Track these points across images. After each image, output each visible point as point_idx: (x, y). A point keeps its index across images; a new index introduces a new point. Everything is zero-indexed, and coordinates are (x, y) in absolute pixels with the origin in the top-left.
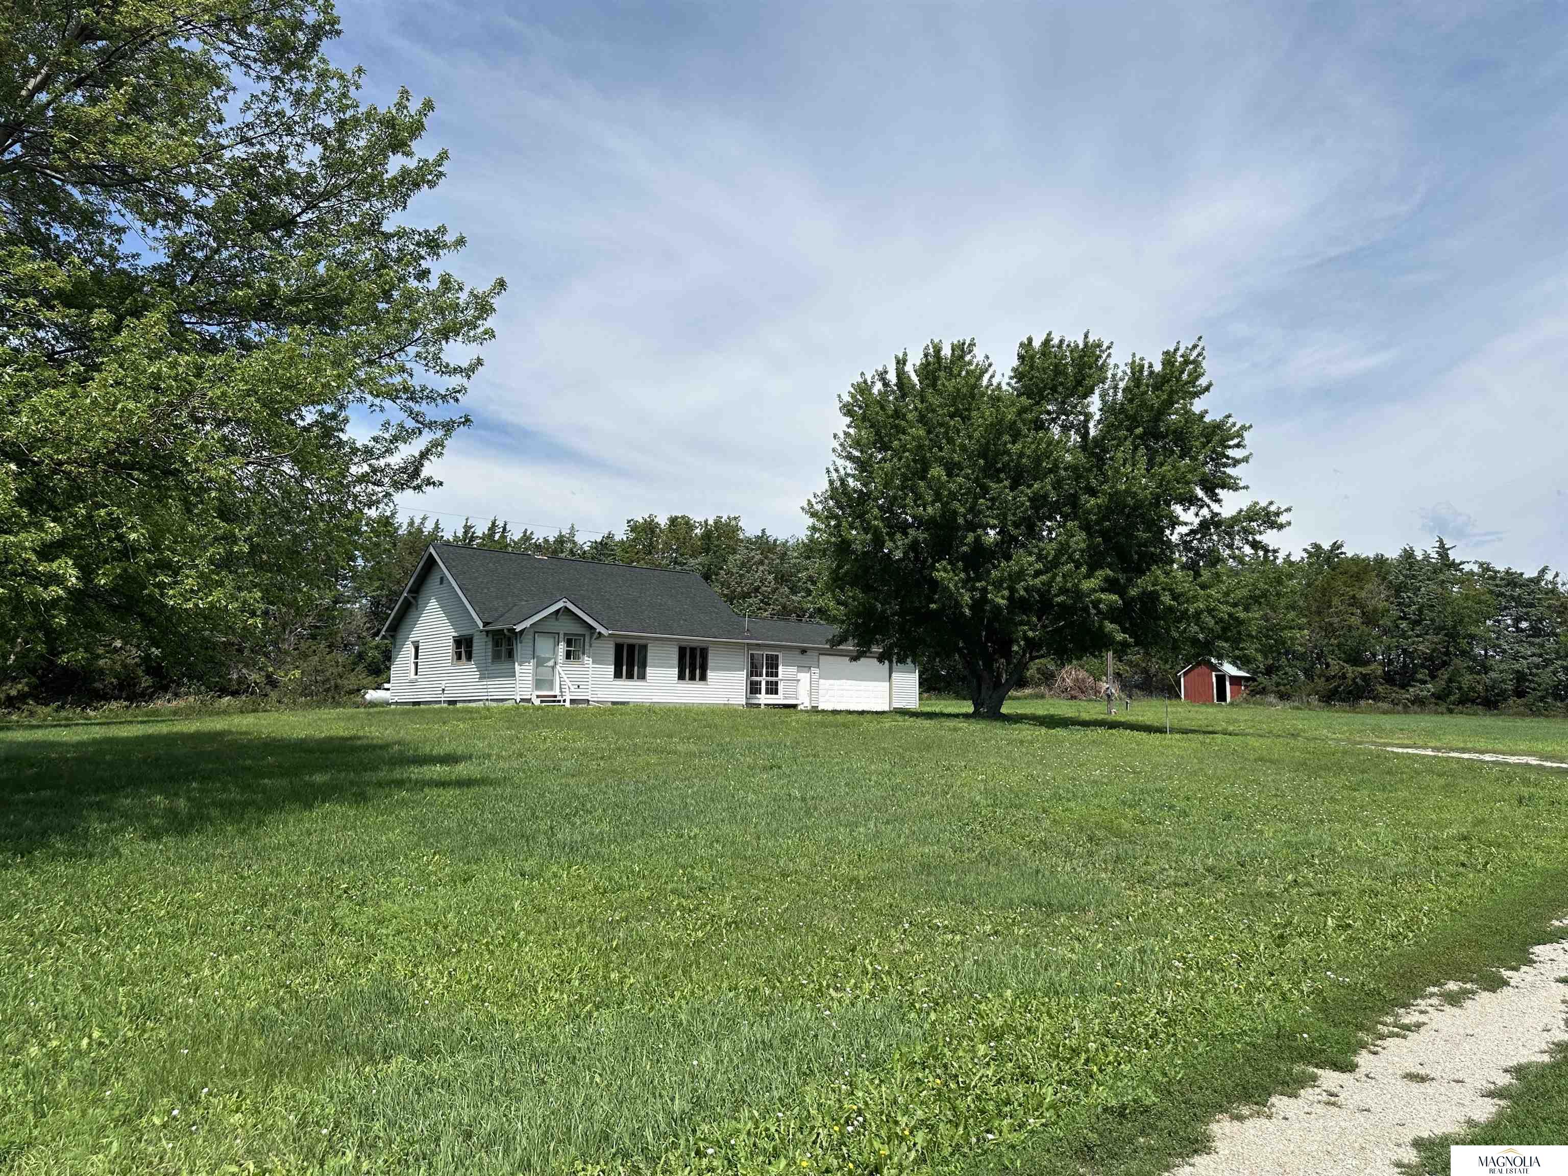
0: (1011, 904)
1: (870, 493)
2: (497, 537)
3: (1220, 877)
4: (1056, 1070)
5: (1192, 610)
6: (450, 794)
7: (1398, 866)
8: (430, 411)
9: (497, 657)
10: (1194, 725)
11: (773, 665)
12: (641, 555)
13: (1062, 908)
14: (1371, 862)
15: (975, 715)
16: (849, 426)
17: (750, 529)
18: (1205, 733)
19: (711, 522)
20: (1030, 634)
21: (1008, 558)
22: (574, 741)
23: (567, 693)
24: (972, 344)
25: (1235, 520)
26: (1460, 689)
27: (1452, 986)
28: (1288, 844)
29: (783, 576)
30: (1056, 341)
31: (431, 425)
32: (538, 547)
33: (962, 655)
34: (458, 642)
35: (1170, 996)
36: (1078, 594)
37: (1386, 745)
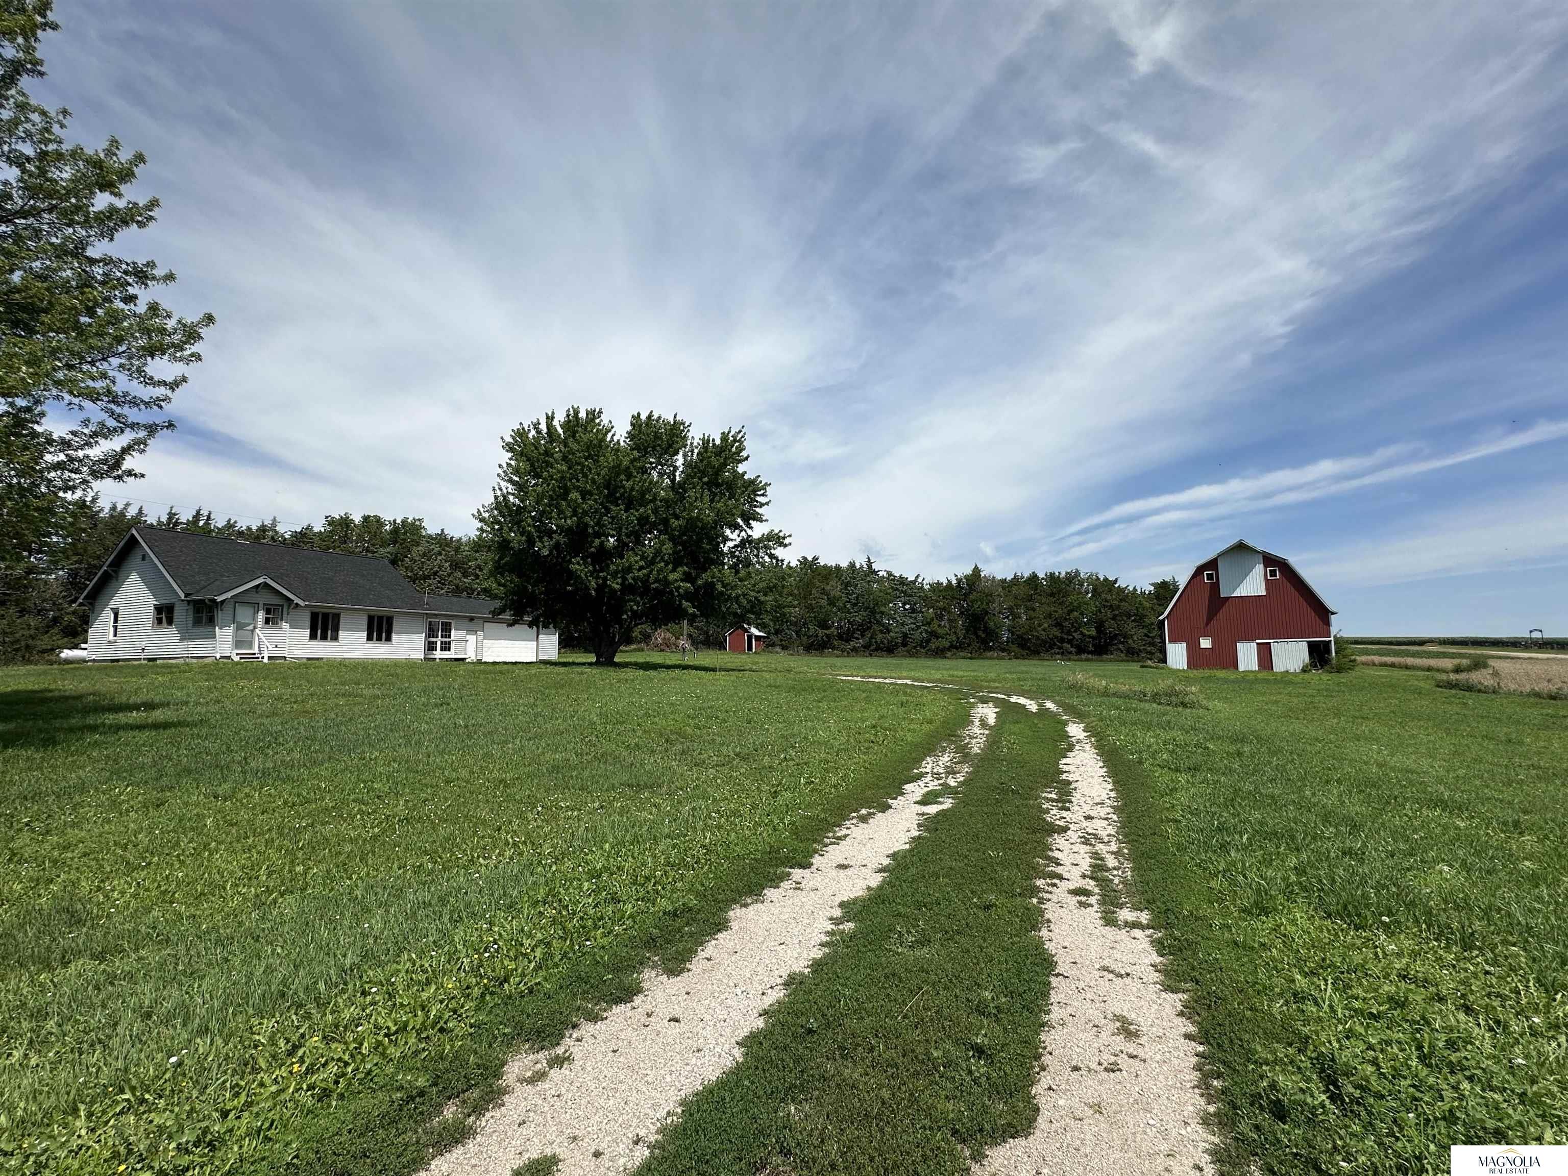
0: (613, 787)
1: (525, 507)
2: (201, 523)
3: (744, 759)
4: (634, 892)
5: (734, 595)
6: (144, 735)
7: (840, 745)
8: (132, 414)
9: (197, 622)
10: (732, 666)
11: (447, 629)
12: (337, 544)
13: (646, 786)
14: (826, 744)
15: (598, 663)
16: (510, 459)
17: (431, 528)
18: (740, 670)
19: (399, 521)
20: (635, 607)
21: (622, 557)
22: (270, 689)
23: (266, 652)
24: (600, 412)
25: (760, 540)
26: (876, 642)
27: (864, 811)
28: (783, 736)
29: (457, 564)
30: (655, 417)
31: (133, 426)
32: (241, 534)
33: (589, 623)
34: (159, 609)
35: (708, 835)
36: (667, 583)
37: (837, 675)
